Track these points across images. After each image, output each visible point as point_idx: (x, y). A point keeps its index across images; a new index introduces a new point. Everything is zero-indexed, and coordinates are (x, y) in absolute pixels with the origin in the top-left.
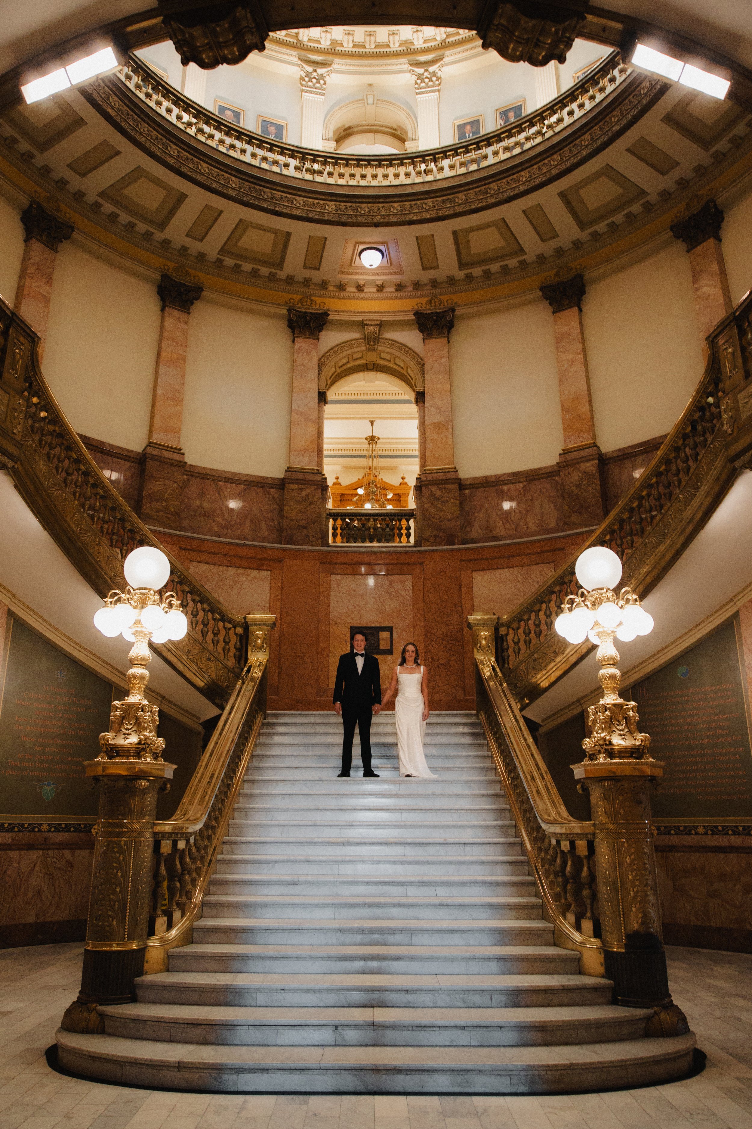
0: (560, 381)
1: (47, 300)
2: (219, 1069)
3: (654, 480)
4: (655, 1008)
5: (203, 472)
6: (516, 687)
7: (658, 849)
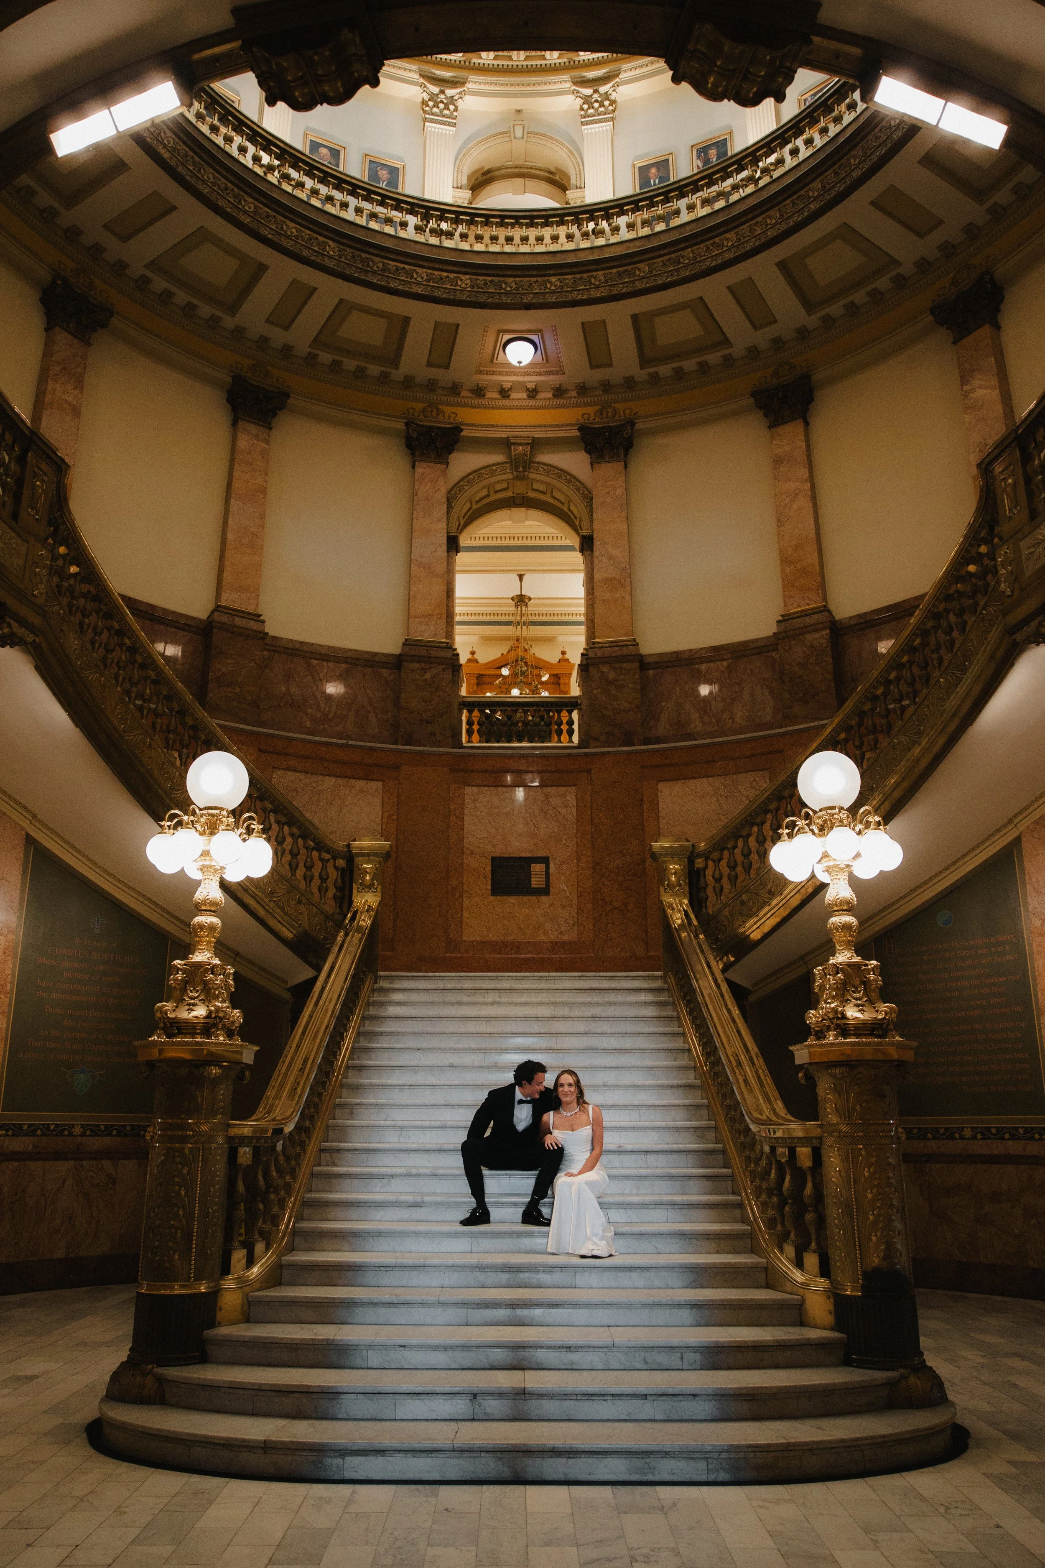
0: (779, 520)
1: (76, 411)
2: (319, 1450)
3: (905, 658)
4: (902, 1371)
5: (290, 645)
6: (717, 939)
7: (907, 1158)
